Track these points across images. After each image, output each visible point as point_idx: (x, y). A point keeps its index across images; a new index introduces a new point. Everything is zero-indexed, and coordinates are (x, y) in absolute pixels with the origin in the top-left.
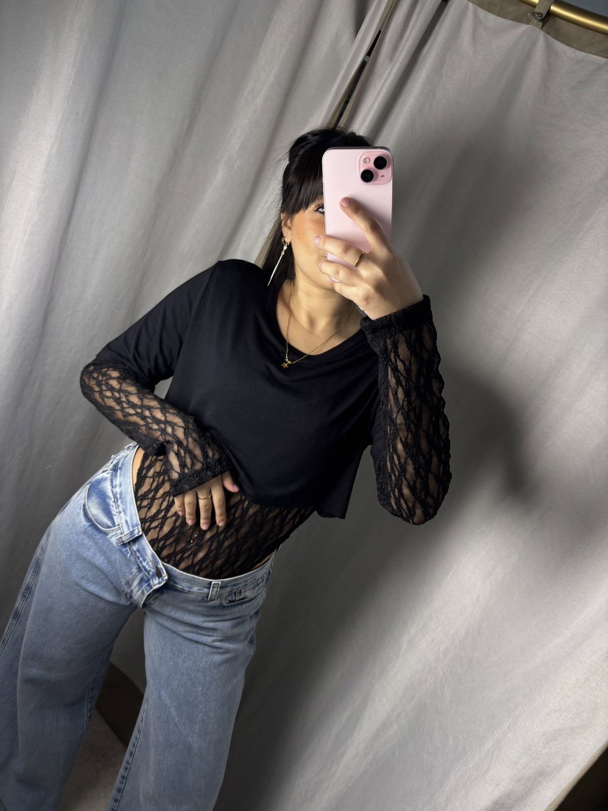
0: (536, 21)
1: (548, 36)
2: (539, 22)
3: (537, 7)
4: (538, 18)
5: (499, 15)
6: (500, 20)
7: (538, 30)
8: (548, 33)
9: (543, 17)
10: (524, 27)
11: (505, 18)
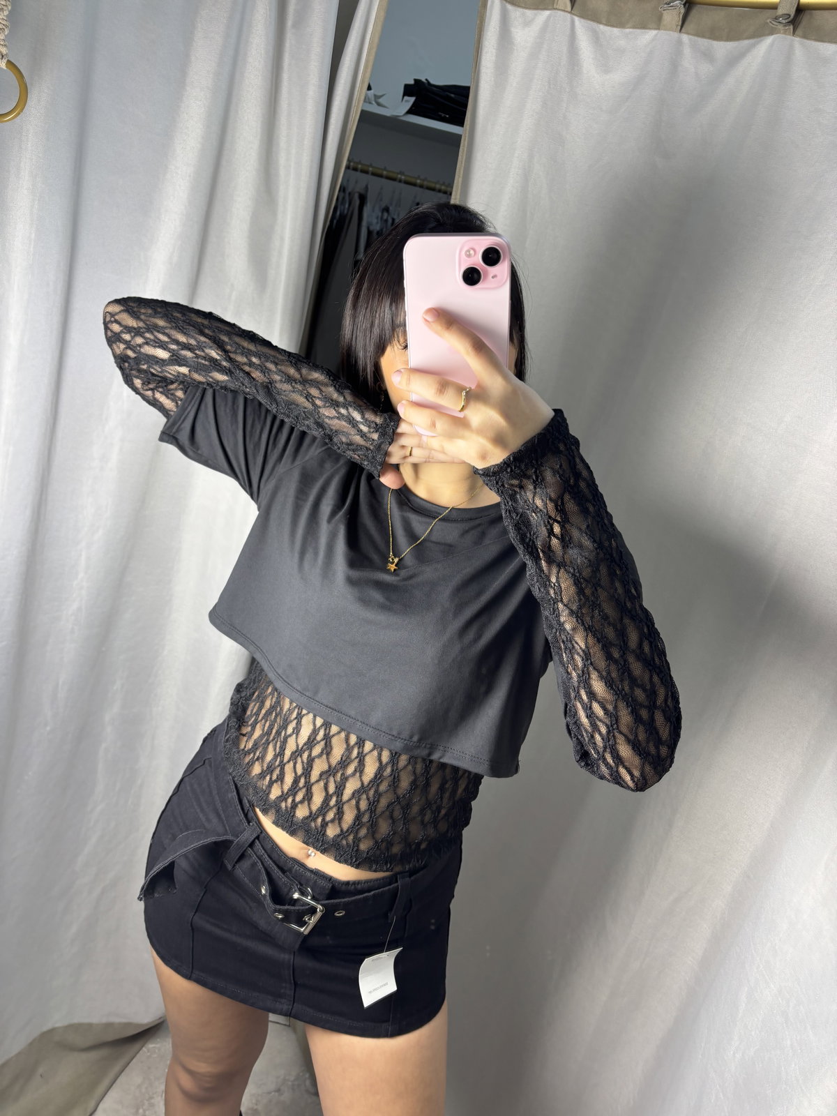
0: (780, 27)
1: (805, 41)
2: (785, 26)
3: (779, 7)
4: (784, 22)
5: (729, 39)
6: (730, 45)
7: (790, 37)
8: (805, 37)
9: (792, 17)
10: (769, 40)
11: (738, 39)
